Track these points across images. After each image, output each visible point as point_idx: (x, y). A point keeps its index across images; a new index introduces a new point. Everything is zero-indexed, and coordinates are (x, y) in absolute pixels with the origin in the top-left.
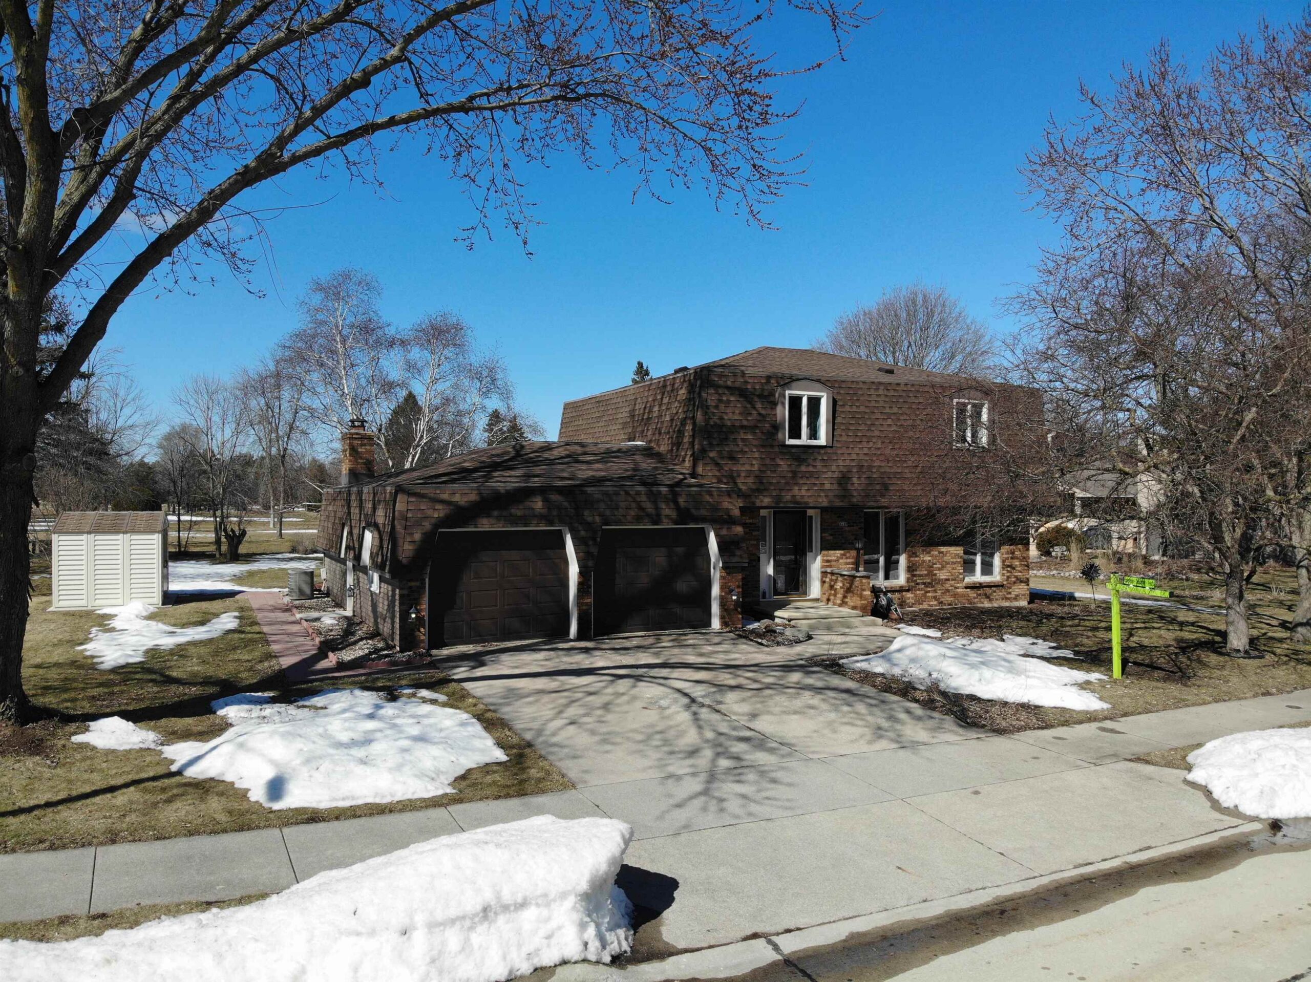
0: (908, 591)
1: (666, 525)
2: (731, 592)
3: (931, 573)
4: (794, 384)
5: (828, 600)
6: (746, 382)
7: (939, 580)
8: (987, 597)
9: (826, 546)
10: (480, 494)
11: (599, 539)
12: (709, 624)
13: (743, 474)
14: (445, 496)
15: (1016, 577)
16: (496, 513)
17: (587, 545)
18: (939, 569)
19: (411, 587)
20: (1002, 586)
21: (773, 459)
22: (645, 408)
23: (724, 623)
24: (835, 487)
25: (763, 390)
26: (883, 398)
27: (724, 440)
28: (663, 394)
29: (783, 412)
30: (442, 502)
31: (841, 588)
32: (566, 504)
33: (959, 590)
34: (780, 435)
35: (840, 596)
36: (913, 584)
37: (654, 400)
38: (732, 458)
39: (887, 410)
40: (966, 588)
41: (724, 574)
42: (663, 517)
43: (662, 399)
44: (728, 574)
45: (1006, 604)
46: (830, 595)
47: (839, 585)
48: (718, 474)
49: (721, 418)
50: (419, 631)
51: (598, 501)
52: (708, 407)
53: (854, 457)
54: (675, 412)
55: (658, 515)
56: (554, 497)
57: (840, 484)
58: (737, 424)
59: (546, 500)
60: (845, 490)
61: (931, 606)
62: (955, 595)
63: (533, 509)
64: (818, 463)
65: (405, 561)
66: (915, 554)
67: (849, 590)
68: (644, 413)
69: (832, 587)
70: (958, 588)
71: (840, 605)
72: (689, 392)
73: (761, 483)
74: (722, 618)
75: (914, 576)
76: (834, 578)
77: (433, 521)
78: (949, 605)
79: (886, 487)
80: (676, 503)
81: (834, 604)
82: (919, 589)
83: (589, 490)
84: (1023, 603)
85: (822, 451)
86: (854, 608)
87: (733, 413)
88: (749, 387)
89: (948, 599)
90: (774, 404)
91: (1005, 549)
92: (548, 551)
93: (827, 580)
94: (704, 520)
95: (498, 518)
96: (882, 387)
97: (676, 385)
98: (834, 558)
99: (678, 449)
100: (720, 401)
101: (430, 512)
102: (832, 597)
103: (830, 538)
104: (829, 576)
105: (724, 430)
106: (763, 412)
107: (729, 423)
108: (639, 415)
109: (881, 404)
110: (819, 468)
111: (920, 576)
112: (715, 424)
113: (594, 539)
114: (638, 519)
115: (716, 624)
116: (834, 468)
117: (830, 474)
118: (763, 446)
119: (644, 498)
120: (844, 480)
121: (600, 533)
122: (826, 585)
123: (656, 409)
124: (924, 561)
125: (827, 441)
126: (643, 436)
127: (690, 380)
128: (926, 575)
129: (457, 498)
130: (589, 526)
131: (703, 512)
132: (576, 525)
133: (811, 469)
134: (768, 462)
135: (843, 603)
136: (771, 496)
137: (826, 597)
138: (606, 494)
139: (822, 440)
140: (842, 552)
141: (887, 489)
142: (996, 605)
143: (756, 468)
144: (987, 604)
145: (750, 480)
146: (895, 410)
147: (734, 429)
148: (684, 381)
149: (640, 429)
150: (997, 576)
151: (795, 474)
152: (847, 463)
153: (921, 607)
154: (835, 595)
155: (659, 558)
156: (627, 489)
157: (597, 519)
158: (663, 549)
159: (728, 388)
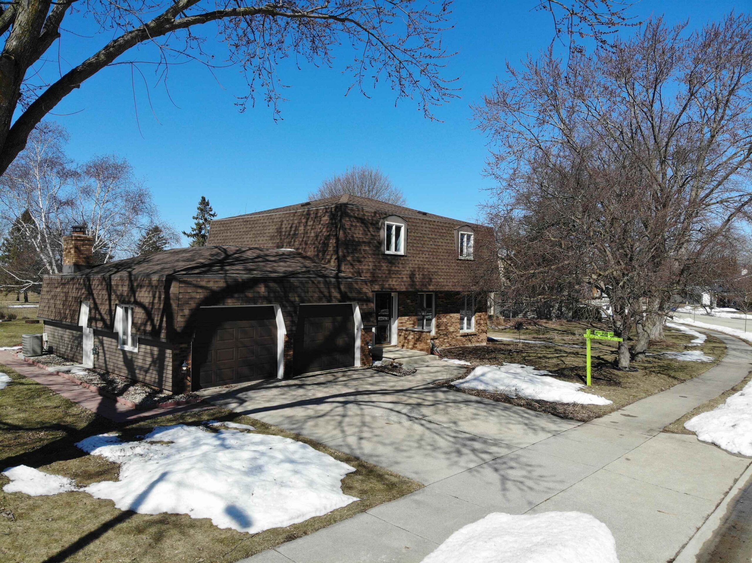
0: (436, 339)
1: (335, 303)
2: (367, 344)
3: (446, 329)
4: (389, 218)
5: (403, 346)
6: (364, 215)
7: (450, 332)
8: (470, 340)
9: (401, 314)
10: (226, 282)
11: (298, 312)
12: (353, 364)
13: (365, 271)
14: (203, 283)
15: (482, 329)
16: (236, 295)
17: (292, 316)
18: (450, 326)
19: (181, 348)
20: (476, 335)
21: (379, 262)
22: (291, 227)
23: (363, 363)
24: (409, 279)
25: (372, 220)
26: (428, 229)
27: (355, 250)
28: (308, 219)
29: (383, 234)
30: (202, 287)
31: (412, 338)
32: (278, 289)
33: (458, 338)
34: (382, 248)
35: (411, 343)
36: (438, 335)
37: (299, 223)
38: (359, 261)
39: (430, 236)
40: (461, 336)
41: (363, 333)
42: (333, 298)
43: (307, 222)
44: (366, 332)
45: (478, 344)
46: (404, 343)
47: (410, 337)
48: (352, 271)
49: (352, 237)
50: (187, 379)
51: (297, 287)
52: (345, 229)
53: (416, 262)
54: (319, 231)
55: (330, 296)
56: (271, 284)
57: (410, 278)
58: (361, 240)
59: (266, 286)
60: (413, 281)
61: (446, 347)
62: (457, 340)
63: (259, 292)
64: (400, 266)
65: (179, 330)
66: (439, 318)
67: (418, 340)
68: (290, 231)
69: (405, 338)
70: (457, 336)
71: (412, 349)
72: (331, 219)
73: (374, 277)
74: (362, 360)
75: (439, 330)
76: (407, 333)
77: (197, 301)
78: (454, 346)
79: (431, 279)
80: (339, 288)
81: (407, 348)
82: (441, 338)
83: (292, 280)
84: (484, 344)
85: (402, 258)
86: (421, 350)
87: (358, 233)
88: (366, 218)
89: (453, 342)
90: (379, 229)
91: (477, 314)
92: (265, 320)
93: (403, 334)
94: (354, 299)
95: (238, 299)
96: (427, 223)
97: (319, 214)
98: (404, 321)
99: (323, 255)
100: (352, 225)
101: (194, 295)
102: (406, 344)
103: (402, 309)
104: (404, 332)
105: (355, 243)
106: (373, 234)
107: (357, 240)
108: (286, 232)
109: (428, 232)
110: (401, 268)
111: (442, 330)
112: (350, 240)
113: (295, 312)
114: (320, 299)
115: (358, 364)
116: (407, 269)
117: (405, 272)
118: (374, 254)
119: (322, 286)
120: (412, 276)
121: (298, 308)
122: (402, 338)
123: (302, 228)
124: (443, 322)
125: (404, 252)
126: (289, 245)
127: (331, 211)
128: (445, 330)
129: (211, 285)
130: (292, 303)
131: (354, 295)
132: (284, 303)
133: (397, 269)
134: (377, 264)
135: (414, 347)
136: (380, 285)
137: (400, 345)
138: (301, 282)
139: (402, 252)
140: (408, 317)
141: (431, 281)
142: (474, 345)
143: (371, 267)
144: (470, 345)
145: (368, 275)
146: (434, 236)
147: (359, 243)
148: (326, 212)
149: (287, 240)
150: (473, 330)
151: (390, 271)
152: (414, 266)
153: (442, 347)
154: (408, 343)
155: (328, 324)
156: (313, 279)
157: (297, 299)
158: (330, 318)
159: (356, 218)
